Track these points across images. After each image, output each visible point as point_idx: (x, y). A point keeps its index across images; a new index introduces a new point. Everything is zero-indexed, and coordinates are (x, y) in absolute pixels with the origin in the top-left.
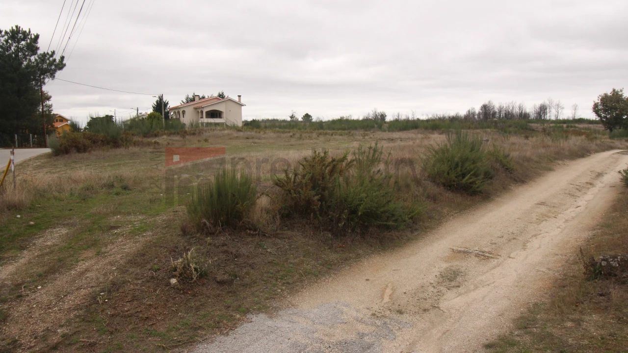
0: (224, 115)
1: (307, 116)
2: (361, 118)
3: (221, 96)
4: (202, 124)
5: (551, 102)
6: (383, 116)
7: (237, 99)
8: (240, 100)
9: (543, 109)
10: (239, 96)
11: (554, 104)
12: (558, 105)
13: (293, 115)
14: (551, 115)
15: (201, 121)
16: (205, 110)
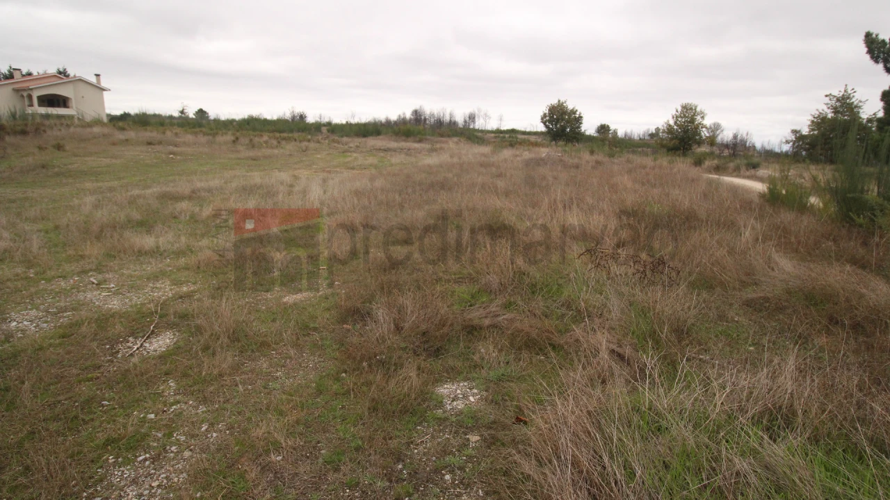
0: (73, 103)
1: (201, 113)
2: (275, 118)
3: (63, 73)
4: (33, 115)
5: (479, 110)
6: (302, 117)
7: (93, 80)
8: (99, 81)
9: (472, 118)
10: (98, 75)
11: (482, 113)
12: (486, 115)
13: (183, 110)
14: (479, 124)
15: (29, 110)
16: (35, 95)
